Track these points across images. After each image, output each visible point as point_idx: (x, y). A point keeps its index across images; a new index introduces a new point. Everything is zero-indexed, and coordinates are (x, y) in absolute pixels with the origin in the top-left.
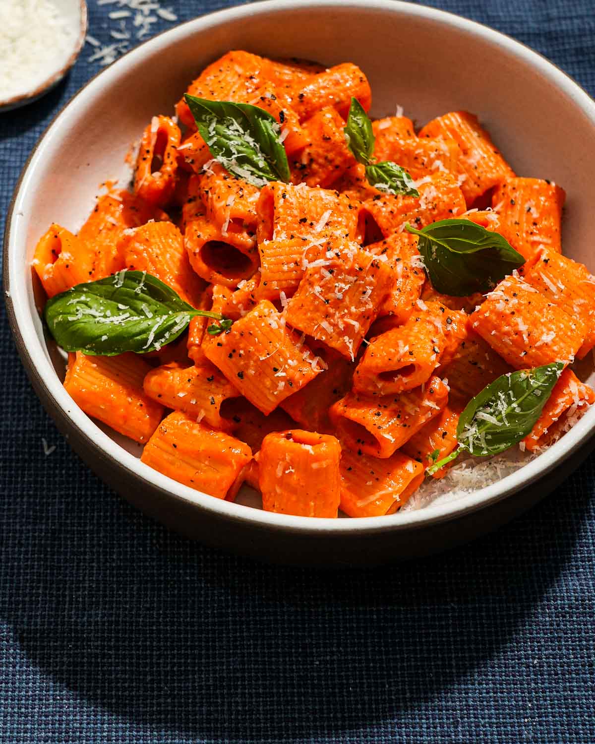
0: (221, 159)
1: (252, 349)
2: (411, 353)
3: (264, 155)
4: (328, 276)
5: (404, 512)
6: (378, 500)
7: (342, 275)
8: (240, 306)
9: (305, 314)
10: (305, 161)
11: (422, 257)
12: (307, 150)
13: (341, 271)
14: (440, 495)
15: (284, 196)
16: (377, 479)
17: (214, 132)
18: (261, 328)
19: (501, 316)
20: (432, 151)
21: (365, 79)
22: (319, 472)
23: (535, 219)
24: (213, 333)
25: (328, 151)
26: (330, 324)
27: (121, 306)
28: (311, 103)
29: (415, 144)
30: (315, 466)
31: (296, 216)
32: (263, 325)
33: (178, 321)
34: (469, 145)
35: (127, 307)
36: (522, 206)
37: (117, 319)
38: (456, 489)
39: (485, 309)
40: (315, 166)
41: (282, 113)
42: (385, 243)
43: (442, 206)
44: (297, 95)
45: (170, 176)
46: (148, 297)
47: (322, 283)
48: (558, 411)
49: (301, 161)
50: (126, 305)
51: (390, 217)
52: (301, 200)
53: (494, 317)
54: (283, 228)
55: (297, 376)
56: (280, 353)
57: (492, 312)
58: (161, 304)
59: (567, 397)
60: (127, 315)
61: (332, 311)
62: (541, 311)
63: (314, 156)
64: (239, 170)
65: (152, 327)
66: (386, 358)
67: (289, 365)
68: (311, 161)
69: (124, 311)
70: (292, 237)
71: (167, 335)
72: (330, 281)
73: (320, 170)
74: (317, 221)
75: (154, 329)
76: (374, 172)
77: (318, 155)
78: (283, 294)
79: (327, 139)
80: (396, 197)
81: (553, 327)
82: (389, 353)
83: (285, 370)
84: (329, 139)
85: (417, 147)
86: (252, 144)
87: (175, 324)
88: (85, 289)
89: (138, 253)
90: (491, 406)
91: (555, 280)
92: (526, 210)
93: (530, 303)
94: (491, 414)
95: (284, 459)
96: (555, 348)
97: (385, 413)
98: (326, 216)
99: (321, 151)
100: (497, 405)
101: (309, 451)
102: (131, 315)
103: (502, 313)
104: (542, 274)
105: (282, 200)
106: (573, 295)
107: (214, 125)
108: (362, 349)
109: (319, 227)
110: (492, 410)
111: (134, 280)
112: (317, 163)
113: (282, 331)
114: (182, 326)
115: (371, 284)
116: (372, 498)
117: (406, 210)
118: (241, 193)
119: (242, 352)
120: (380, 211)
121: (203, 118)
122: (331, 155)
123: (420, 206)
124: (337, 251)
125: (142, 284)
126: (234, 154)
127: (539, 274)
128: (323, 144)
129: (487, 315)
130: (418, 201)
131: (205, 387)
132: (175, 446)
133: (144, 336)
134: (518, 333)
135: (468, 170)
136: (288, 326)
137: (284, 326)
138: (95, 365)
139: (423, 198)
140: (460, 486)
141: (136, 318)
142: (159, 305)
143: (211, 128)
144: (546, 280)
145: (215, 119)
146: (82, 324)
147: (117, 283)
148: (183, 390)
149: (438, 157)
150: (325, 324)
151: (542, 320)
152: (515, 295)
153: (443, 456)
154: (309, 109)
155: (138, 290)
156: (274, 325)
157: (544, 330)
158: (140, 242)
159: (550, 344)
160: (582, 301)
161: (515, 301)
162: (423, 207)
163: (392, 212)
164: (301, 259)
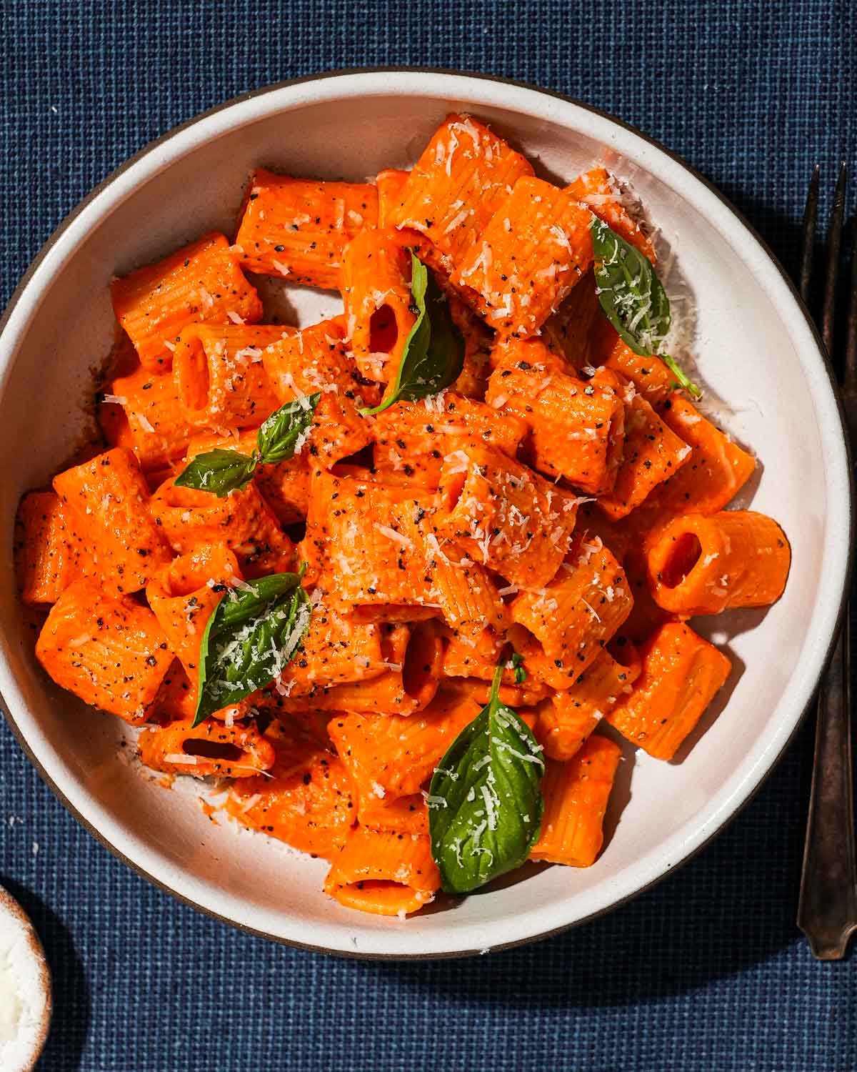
0: (275, 672)
1: (581, 632)
2: (599, 426)
3: (267, 612)
4: (502, 535)
5: (722, 423)
6: (732, 462)
7: (501, 518)
8: (498, 644)
9: (541, 563)
10: (250, 549)
11: (429, 397)
12: (237, 546)
13: (496, 519)
14: (699, 375)
15: (372, 592)
16: (704, 461)
17: (238, 683)
18: (558, 622)
19: (535, 300)
20: (226, 365)
21: (102, 458)
22: (733, 545)
23: (312, 221)
24: (524, 677)
25: (244, 520)
26: (553, 530)
27: (471, 797)
28: (151, 538)
29: (219, 391)
30: (728, 550)
31: (397, 574)
32: (554, 619)
33: (506, 725)
34: (184, 305)
35: (472, 789)
36: (289, 237)
37: (490, 801)
38: (692, 353)
39: (525, 321)
40: (259, 536)
41: (215, 589)
42: (384, 443)
43: (329, 361)
44: (141, 560)
45: (253, 734)
46: (462, 762)
47: (509, 543)
48: (630, 223)
49: (247, 555)
50: (469, 791)
51: (353, 435)
52: (371, 567)
53: (537, 309)
54: (419, 594)
55: (611, 572)
56: (585, 595)
57: (529, 312)
58: (472, 745)
59: (613, 210)
60: (484, 789)
61: (540, 530)
62: (523, 243)
63: (248, 537)
64: (291, 645)
65: (514, 756)
66: (595, 456)
67: (599, 583)
68: (252, 541)
69: (478, 792)
70: (428, 580)
71: (524, 737)
72: (507, 534)
73: (265, 528)
74: (396, 543)
75: (518, 754)
76: (276, 455)
77: (248, 530)
78: (503, 591)
79: (230, 520)
80: (318, 425)
81: (544, 228)
82: (587, 452)
83: (605, 588)
84: (229, 517)
85: (222, 388)
86: (253, 629)
87: (511, 727)
88: (438, 845)
89: (404, 780)
90: (626, 313)
91: (451, 213)
92: (294, 231)
93: (513, 258)
94: (635, 313)
95: (711, 587)
96: (573, 227)
97: (648, 456)
98: (386, 531)
99: (242, 529)
100: (626, 306)
101: (714, 559)
102: (484, 784)
103: (532, 299)
104: (447, 231)
105: (379, 595)
106: (467, 188)
107: (228, 684)
108: (567, 486)
109: (404, 541)
110: (630, 312)
111: (439, 782)
112: (256, 532)
113: (557, 593)
114: (512, 719)
115: (503, 476)
116: (729, 469)
117: (336, 411)
118: (337, 645)
119: (582, 645)
120: (342, 449)
121: (216, 699)
122: (250, 515)
123: (332, 392)
124: (473, 525)
125: (448, 772)
126: (272, 654)
127: (446, 235)
128: (234, 525)
129: (533, 318)
130: (326, 394)
131: (593, 685)
132: (665, 721)
133: (527, 768)
134: (557, 277)
135: (221, 307)
136: (549, 585)
137: (549, 590)
138: (550, 827)
139: (320, 387)
140: (687, 349)
141: (491, 778)
142: (474, 749)
143: (232, 687)
144: (452, 226)
145: (221, 682)
146: (500, 847)
147: (441, 805)
148: (589, 712)
149: (231, 357)
150: (554, 538)
151: (536, 242)
152: (505, 278)
153: (672, 375)
154: (158, 541)
155: (454, 777)
156: (553, 604)
157: (549, 240)
158: (389, 778)
159: (569, 236)
160: (476, 176)
161: (513, 280)
162: (334, 387)
163: (346, 433)
164: (462, 568)
